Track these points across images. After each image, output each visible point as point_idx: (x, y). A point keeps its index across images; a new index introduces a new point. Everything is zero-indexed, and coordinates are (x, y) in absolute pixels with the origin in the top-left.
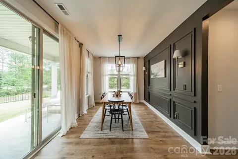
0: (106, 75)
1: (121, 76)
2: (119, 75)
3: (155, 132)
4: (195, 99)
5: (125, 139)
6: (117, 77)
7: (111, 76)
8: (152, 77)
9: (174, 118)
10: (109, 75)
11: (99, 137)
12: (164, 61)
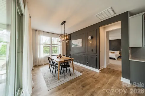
0: (41, 44)
1: (52, 46)
2: (51, 44)
3: (82, 71)
4: (96, 54)
5: (75, 78)
6: (49, 45)
7: (45, 45)
8: (73, 46)
9: (87, 63)
10: (44, 44)
11: (61, 84)
12: (81, 39)
